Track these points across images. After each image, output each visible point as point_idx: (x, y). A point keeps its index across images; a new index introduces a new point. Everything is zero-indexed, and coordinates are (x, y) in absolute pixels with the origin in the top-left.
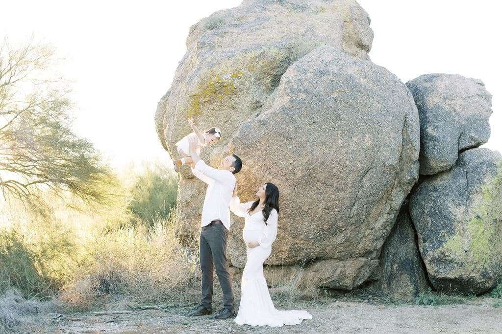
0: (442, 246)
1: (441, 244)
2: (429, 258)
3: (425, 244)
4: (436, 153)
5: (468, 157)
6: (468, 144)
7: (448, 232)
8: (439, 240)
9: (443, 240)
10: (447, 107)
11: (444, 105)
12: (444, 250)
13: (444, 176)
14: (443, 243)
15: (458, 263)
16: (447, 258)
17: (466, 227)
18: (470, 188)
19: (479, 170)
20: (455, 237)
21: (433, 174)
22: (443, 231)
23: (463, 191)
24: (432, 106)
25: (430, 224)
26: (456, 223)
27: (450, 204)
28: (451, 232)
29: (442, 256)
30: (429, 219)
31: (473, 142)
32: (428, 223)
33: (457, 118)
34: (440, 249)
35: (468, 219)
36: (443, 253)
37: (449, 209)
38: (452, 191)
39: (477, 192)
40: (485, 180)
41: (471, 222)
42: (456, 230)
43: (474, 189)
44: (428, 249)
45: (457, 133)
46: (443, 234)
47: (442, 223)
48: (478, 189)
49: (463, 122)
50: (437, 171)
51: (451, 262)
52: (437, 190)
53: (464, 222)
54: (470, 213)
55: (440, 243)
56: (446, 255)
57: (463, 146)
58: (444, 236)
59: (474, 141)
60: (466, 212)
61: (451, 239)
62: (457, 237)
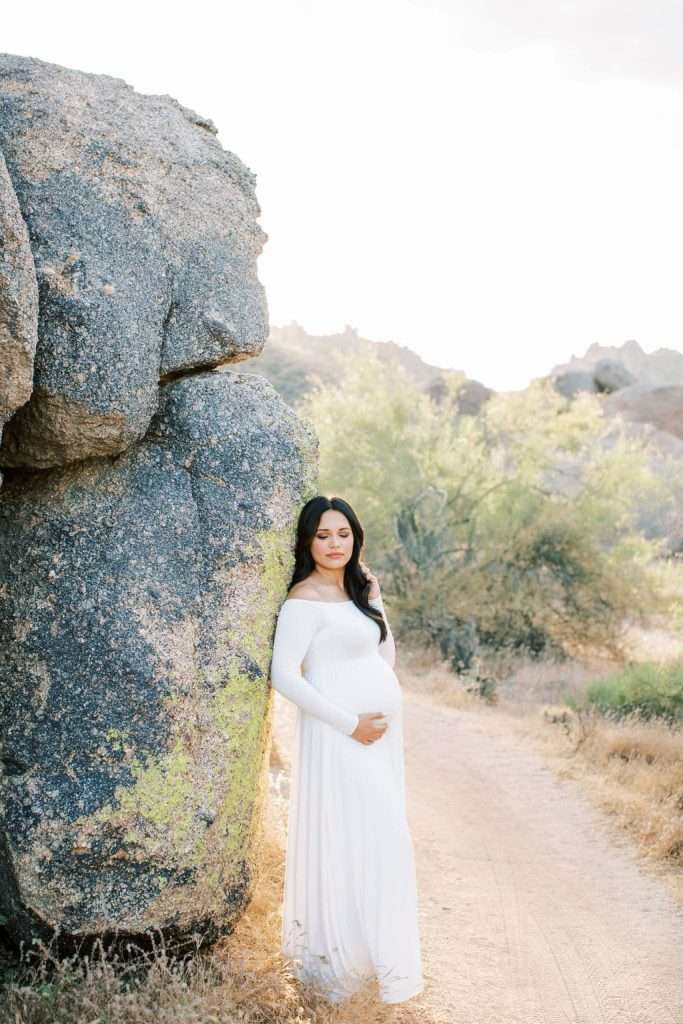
0: (115, 805)
1: (111, 793)
2: (41, 850)
3: (17, 780)
4: (81, 377)
5: (199, 406)
6: (199, 353)
7: (138, 741)
8: (96, 775)
9: (114, 771)
10: (109, 189)
11: (96, 180)
12: (120, 818)
13: (89, 478)
14: (120, 791)
15: (174, 870)
16: (130, 854)
17: (207, 714)
18: (211, 540)
19: (246, 466)
20: (168, 760)
21: (49, 465)
22: (114, 733)
23: (184, 555)
24: (44, 175)
25: (44, 693)
26: (173, 701)
27: (143, 612)
28: (152, 741)
29: (109, 843)
30: (38, 671)
31: (218, 348)
32: (32, 686)
33: (153, 241)
34: (104, 815)
35: (213, 676)
36: (114, 832)
37: (142, 632)
38: (141, 550)
39: (243, 559)
40: (270, 512)
41: (229, 690)
42: (175, 728)
43: (233, 547)
44: (37, 810)
45: (158, 305)
46: (116, 747)
47: (110, 695)
48: (248, 550)
49: (177, 262)
50: (73, 454)
51: (143, 867)
52: (69, 540)
53: (199, 692)
54: (221, 650)
55: (105, 789)
56: (127, 839)
57: (181, 360)
58: (119, 756)
59: (223, 345)
60: (205, 645)
61: (153, 772)
62: (177, 760)
